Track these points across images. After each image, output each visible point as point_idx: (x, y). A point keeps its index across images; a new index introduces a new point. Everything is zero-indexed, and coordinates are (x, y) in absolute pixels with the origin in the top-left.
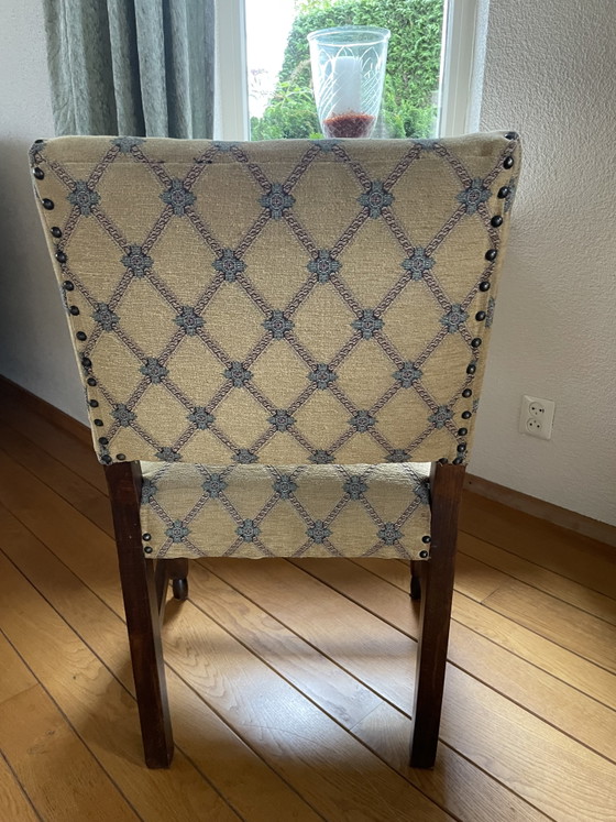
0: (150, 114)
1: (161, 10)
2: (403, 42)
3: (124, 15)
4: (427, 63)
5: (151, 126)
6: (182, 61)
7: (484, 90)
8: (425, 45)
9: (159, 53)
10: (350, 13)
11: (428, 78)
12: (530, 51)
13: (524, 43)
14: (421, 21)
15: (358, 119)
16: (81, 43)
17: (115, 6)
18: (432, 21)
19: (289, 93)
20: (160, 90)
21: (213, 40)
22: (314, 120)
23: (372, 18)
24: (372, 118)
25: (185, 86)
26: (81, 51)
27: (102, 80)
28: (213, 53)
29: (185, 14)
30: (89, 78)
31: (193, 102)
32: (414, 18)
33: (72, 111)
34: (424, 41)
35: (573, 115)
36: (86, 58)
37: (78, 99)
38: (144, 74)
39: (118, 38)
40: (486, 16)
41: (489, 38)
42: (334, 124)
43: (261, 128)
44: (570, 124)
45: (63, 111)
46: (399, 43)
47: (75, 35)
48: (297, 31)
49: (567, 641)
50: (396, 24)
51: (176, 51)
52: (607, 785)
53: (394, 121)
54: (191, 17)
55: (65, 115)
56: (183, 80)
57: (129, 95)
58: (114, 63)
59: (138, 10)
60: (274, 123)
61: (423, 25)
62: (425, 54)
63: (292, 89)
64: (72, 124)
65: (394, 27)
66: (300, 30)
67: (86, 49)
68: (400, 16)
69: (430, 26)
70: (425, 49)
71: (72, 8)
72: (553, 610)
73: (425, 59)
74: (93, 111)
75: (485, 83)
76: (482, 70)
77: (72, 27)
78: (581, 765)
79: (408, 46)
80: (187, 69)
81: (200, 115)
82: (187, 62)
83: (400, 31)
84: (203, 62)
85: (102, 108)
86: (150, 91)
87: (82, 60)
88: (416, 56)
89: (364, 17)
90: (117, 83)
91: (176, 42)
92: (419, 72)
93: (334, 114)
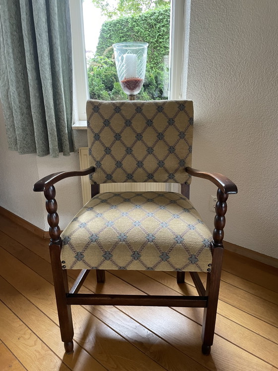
0: (44, 80)
1: (47, 34)
2: (151, 35)
3: (30, 36)
4: (161, 44)
5: (44, 85)
6: (58, 57)
7: (189, 68)
8: (160, 37)
9: (47, 53)
10: (127, 22)
11: (162, 51)
12: (207, 52)
13: (204, 49)
14: (158, 26)
15: (136, 81)
16: (10, 48)
17: (26, 32)
18: (163, 26)
19: (103, 61)
20: (48, 69)
21: (71, 47)
22: (115, 76)
23: (137, 24)
24: (142, 80)
25: (60, 68)
26: (11, 51)
27: (21, 63)
28: (71, 52)
29: (58, 36)
30: (15, 63)
31: (63, 73)
32: (155, 25)
33: (7, 76)
34: (160, 35)
35: (226, 80)
36: (13, 54)
37: (10, 72)
38: (41, 63)
39: (28, 46)
40: (188, 37)
41: (190, 46)
42: (126, 82)
43: (92, 80)
44: (225, 84)
45: (3, 76)
46: (149, 35)
47: (8, 44)
48: (104, 29)
49: (235, 303)
50: (148, 27)
51: (55, 52)
52: (255, 367)
53: (150, 77)
54: (61, 36)
55: (4, 78)
56: (58, 65)
57: (34, 71)
58: (26, 57)
59: (37, 35)
60: (98, 77)
61: (159, 28)
62: (161, 40)
63: (104, 59)
64: (7, 82)
65: (147, 28)
66: (105, 28)
67: (13, 50)
68: (149, 24)
69: (162, 29)
70: (160, 38)
71: (6, 32)
72: (228, 289)
73: (161, 42)
74: (17, 77)
75: (189, 65)
76: (187, 59)
77: (7, 40)
78: (244, 359)
79: (153, 37)
80: (60, 60)
81: (66, 79)
82: (60, 56)
83: (150, 30)
84: (67, 56)
85: (21, 76)
86: (44, 70)
87: (11, 55)
88: (157, 41)
89: (133, 24)
90: (28, 66)
91: (55, 49)
92: (158, 48)
93: (125, 79)
